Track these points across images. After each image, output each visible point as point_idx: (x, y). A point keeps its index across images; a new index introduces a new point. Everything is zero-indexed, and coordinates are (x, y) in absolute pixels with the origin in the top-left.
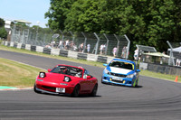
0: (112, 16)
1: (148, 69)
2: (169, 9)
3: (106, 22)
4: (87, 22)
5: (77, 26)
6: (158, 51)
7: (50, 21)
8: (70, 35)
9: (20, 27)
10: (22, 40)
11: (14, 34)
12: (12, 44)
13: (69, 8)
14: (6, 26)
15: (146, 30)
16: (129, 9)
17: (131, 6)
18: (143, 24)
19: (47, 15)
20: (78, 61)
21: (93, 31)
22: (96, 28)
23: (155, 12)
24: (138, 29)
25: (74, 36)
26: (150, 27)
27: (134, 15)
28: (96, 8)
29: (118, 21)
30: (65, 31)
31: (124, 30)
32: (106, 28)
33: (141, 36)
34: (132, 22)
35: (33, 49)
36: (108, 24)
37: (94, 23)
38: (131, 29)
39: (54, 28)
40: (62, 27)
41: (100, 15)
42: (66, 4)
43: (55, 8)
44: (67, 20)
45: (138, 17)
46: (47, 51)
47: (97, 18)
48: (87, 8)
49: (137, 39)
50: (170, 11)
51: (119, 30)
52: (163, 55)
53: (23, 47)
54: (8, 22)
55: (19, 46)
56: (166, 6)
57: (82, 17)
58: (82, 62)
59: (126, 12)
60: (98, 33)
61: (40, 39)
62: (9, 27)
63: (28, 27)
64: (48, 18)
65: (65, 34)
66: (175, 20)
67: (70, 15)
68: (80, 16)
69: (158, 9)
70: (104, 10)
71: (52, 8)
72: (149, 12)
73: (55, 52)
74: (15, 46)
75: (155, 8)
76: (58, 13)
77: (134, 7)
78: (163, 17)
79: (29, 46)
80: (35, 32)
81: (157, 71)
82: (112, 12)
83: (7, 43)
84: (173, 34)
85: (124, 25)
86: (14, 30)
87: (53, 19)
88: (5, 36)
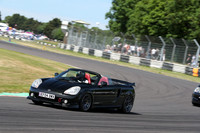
0: (181, 17)
3: (174, 24)
4: (152, 24)
5: (140, 29)
7: (111, 23)
8: (132, 38)
9: (77, 28)
10: (80, 43)
11: (71, 36)
12: (68, 47)
13: (132, 8)
14: (63, 27)
19: (108, 15)
21: (159, 34)
22: (162, 32)
25: (137, 40)
28: (163, 9)
29: (187, 24)
30: (127, 33)
31: (194, 34)
32: (173, 32)
35: (91, 53)
36: (176, 27)
37: (160, 25)
39: (115, 29)
40: (123, 29)
41: (166, 16)
42: (129, 4)
43: (118, 7)
44: (130, 21)
46: (107, 56)
47: (163, 20)
48: (152, 8)
51: (188, 33)
53: (81, 50)
54: (65, 22)
55: (76, 49)
57: (147, 19)
58: (144, 69)
59: (197, 14)
60: (164, 37)
61: (99, 42)
62: (66, 28)
63: (86, 29)
64: (109, 19)
65: (127, 37)
67: (134, 16)
68: (144, 18)
70: (172, 11)
71: (114, 8)
73: (115, 56)
74: (72, 49)
76: (120, 14)
79: (88, 49)
80: (94, 36)
82: (181, 13)
83: (63, 45)
85: (194, 29)
86: (71, 31)
87: (114, 20)
88: (61, 38)
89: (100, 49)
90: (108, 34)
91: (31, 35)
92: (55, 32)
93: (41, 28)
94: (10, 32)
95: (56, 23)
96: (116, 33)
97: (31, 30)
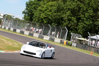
0: (59, 16)
1: (76, 47)
2: (90, 14)
3: (55, 19)
4: (45, 18)
6: (83, 37)
7: (25, 16)
8: (35, 24)
9: (8, 18)
11: (4, 22)
12: (3, 27)
15: (77, 25)
16: (69, 13)
17: (70, 12)
18: (75, 22)
19: (24, 12)
20: (39, 39)
21: (48, 23)
22: (50, 22)
23: (82, 16)
24: (73, 24)
25: (37, 26)
26: (79, 23)
27: (71, 16)
28: (51, 11)
29: (62, 19)
30: (33, 22)
31: (65, 24)
32: (55, 22)
33: (74, 28)
34: (69, 20)
35: (15, 30)
37: (49, 19)
38: (69, 24)
39: (27, 19)
40: (31, 20)
41: (52, 15)
42: (35, 7)
43: (29, 9)
44: (35, 16)
45: (73, 18)
46: (22, 32)
48: (46, 10)
49: (72, 30)
50: (91, 16)
51: (62, 24)
52: (85, 39)
53: (9, 29)
55: (7, 28)
56: (88, 13)
57: (43, 15)
58: (41, 40)
59: (67, 14)
60: (51, 25)
61: (18, 25)
62: (2, 17)
63: (13, 18)
64: (24, 14)
65: (33, 24)
66: (93, 21)
67: (36, 13)
68: (42, 15)
69: (84, 14)
70: (55, 12)
72: (80, 15)
73: (27, 33)
74: (5, 28)
75: (82, 13)
76: (30, 12)
77: (72, 12)
78: (87, 19)
79: (13, 29)
81: (81, 48)
82: (59, 14)
84: (91, 29)
85: (65, 22)
86: (5, 19)
87: (27, 15)
89: (19, 29)
90: (23, 22)
96: (27, 21)
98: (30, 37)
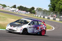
7: (50, 8)
8: (57, 13)
9: (39, 10)
10: (40, 14)
14: (35, 10)
19: (49, 6)
20: (59, 22)
30: (55, 11)
35: (44, 17)
39: (51, 10)
42: (56, 2)
43: (52, 3)
46: (49, 18)
54: (36, 8)
55: (39, 16)
61: (46, 14)
63: (42, 10)
67: (57, 6)
80: (45, 12)
83: (35, 15)
86: (37, 11)
87: (51, 7)
88: (34, 13)
90: (49, 11)
91: (25, 12)
92: (33, 11)
93: (28, 10)
94: (19, 11)
95: (33, 8)
96: (52, 11)
97: (25, 11)
98: (53, 21)
